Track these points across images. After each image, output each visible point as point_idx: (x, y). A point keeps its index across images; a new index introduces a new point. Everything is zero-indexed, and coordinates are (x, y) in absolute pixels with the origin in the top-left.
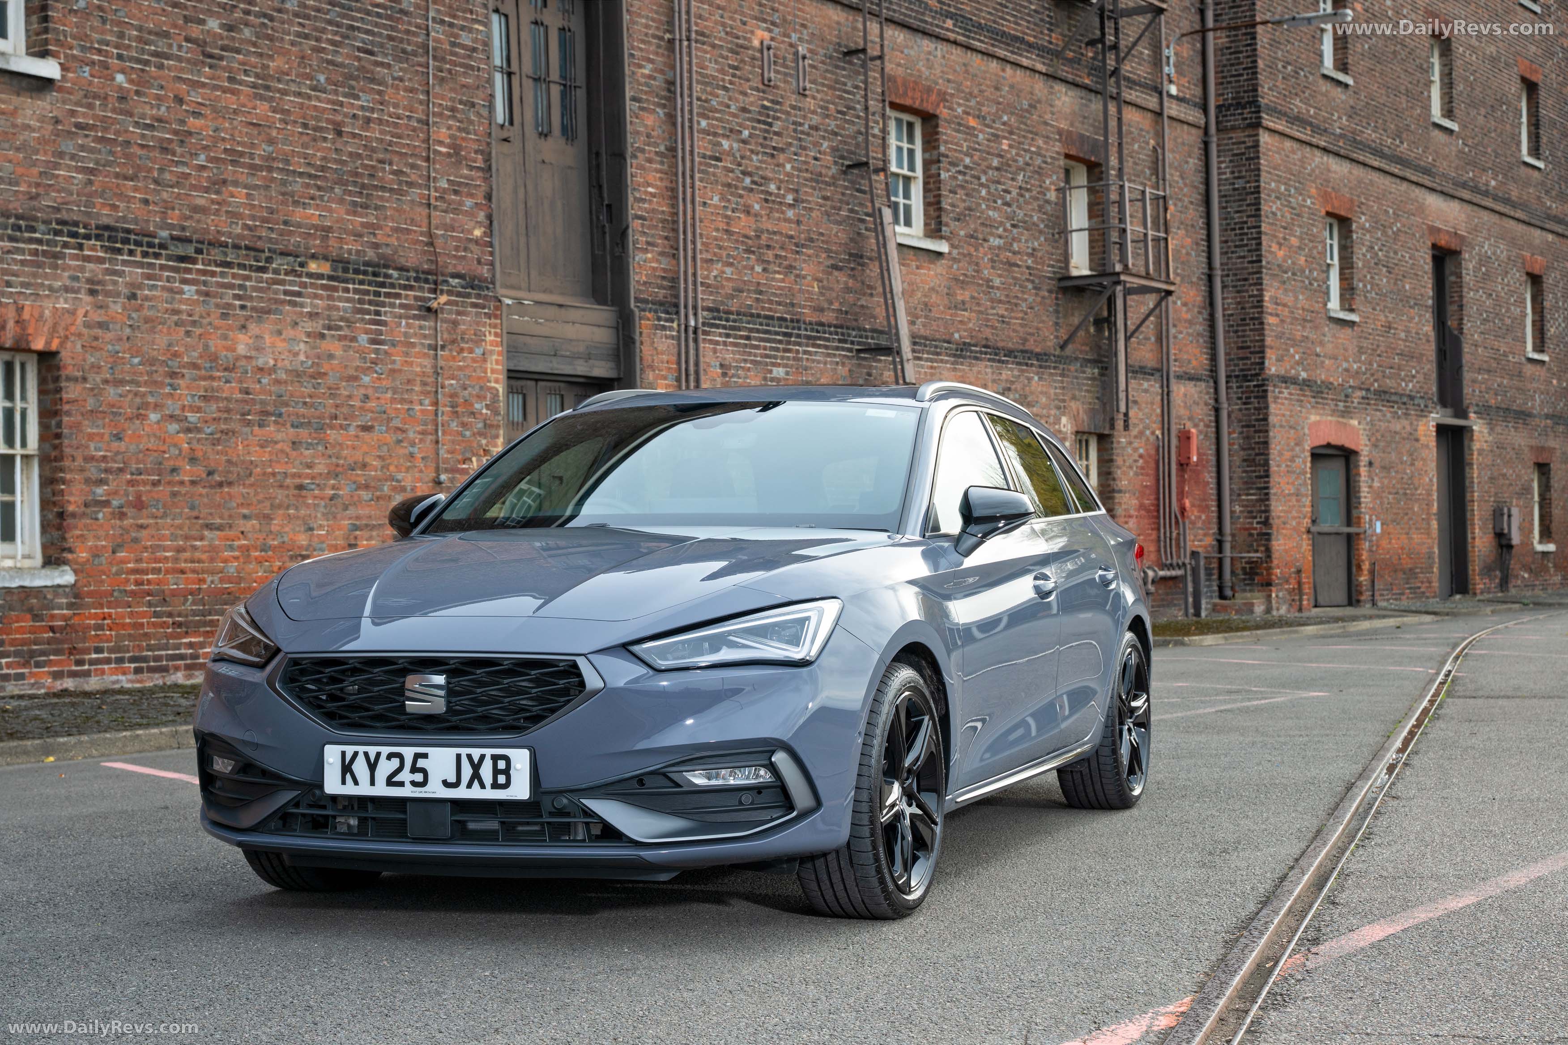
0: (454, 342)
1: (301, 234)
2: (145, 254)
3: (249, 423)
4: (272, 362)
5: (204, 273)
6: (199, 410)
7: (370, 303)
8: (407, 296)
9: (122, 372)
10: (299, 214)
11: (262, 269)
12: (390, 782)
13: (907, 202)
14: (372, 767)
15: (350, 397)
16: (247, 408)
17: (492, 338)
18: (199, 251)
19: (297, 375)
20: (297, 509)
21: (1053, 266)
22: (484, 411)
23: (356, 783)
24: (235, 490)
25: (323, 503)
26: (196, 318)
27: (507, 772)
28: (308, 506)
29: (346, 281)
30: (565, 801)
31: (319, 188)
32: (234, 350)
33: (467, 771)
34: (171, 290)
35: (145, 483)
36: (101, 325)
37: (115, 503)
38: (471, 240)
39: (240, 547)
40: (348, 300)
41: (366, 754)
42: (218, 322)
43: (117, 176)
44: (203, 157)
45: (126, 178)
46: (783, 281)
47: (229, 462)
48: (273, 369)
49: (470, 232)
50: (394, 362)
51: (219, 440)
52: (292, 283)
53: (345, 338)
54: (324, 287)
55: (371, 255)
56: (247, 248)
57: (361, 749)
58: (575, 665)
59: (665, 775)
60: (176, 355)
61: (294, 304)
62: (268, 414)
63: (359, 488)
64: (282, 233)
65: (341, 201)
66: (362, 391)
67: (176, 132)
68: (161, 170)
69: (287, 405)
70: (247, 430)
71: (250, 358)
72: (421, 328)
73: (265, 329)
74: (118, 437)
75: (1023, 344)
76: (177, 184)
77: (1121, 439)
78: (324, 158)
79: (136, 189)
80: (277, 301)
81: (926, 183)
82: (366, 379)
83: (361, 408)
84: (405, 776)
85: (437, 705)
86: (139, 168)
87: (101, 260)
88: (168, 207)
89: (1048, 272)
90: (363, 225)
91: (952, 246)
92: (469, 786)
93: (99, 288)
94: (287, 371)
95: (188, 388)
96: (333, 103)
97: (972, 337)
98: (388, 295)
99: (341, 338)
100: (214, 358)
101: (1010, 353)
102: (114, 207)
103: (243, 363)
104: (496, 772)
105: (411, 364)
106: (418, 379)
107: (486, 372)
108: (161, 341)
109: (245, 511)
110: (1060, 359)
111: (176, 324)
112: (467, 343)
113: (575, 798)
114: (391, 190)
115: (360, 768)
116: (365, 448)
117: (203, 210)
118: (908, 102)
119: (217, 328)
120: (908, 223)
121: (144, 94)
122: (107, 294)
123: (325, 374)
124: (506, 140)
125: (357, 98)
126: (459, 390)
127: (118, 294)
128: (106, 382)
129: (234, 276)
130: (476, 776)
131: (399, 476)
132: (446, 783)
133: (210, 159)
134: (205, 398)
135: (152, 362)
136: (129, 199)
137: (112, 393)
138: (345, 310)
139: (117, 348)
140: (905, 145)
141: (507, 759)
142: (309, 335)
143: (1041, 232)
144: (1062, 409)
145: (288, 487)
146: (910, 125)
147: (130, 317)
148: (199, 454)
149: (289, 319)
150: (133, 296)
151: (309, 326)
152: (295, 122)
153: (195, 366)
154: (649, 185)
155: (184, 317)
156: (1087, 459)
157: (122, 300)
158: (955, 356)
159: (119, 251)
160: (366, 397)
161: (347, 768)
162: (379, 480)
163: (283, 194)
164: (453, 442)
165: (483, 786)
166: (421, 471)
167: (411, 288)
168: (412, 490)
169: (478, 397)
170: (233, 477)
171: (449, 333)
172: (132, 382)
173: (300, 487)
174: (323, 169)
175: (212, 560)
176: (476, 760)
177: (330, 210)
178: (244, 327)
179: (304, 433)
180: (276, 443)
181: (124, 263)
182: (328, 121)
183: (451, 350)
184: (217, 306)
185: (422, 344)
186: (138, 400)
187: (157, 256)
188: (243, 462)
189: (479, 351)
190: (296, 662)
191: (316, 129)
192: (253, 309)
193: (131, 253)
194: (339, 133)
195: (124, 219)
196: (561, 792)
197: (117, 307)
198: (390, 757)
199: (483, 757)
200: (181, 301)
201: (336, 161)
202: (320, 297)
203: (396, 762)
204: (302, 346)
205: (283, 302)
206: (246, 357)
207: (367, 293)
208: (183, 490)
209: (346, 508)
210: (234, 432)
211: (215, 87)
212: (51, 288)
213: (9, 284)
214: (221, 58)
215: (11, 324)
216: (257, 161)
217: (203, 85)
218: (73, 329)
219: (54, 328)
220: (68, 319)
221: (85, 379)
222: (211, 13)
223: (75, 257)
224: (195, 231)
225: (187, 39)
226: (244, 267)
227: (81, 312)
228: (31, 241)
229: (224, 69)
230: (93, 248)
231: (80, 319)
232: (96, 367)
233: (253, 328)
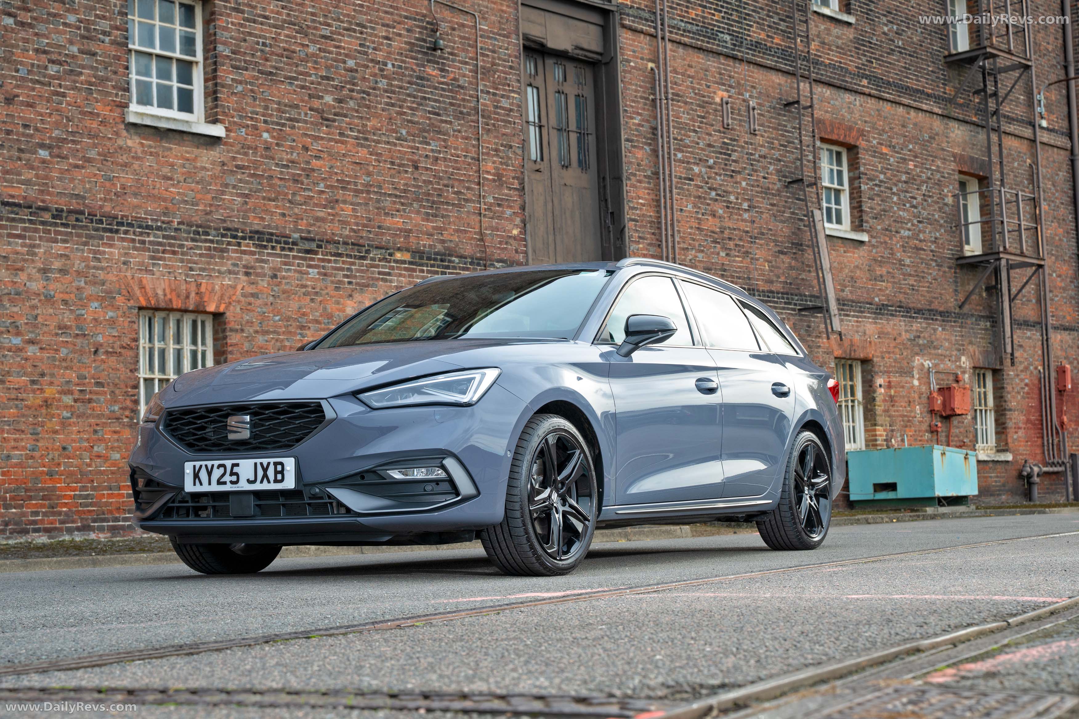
1: (390, 235)
2: (283, 249)
5: (323, 260)
9: (268, 325)
10: (388, 222)
11: (363, 258)
12: (219, 483)
13: (838, 207)
14: (210, 473)
18: (319, 246)
21: (951, 250)
23: (201, 484)
26: (317, 290)
27: (282, 472)
29: (422, 265)
30: (317, 490)
31: (403, 204)
32: (344, 311)
33: (260, 473)
34: (300, 272)
36: (253, 295)
38: (510, 237)
40: (423, 278)
41: (206, 466)
42: (332, 293)
43: (264, 198)
44: (322, 185)
45: (270, 200)
46: (741, 262)
49: (510, 231)
52: (383, 267)
54: (406, 269)
55: (439, 247)
56: (353, 244)
57: (203, 463)
58: (320, 406)
59: (375, 472)
60: (304, 314)
61: (385, 280)
64: (377, 234)
65: (418, 212)
67: (303, 170)
68: (294, 194)
73: (366, 298)
75: (930, 305)
76: (305, 203)
77: (1010, 373)
78: (406, 185)
79: (277, 207)
80: (373, 279)
81: (851, 194)
84: (227, 478)
85: (246, 434)
86: (279, 193)
87: (253, 253)
88: (298, 218)
89: (947, 253)
90: (434, 228)
91: (872, 236)
92: (262, 482)
93: (252, 271)
96: (412, 148)
97: (889, 300)
100: (330, 316)
101: (919, 311)
102: (262, 219)
104: (276, 472)
108: (294, 305)
110: (958, 316)
111: (304, 294)
113: (323, 488)
114: (453, 205)
115: (203, 475)
117: (323, 220)
118: (834, 137)
119: (332, 297)
120: (839, 221)
121: (282, 145)
122: (257, 275)
124: (537, 171)
125: (428, 144)
127: (265, 275)
128: (257, 332)
129: (344, 262)
130: (265, 476)
132: (249, 481)
133: (327, 187)
135: (288, 319)
136: (272, 214)
137: (260, 339)
139: (264, 310)
140: (835, 168)
141: (282, 464)
143: (941, 226)
144: (962, 351)
146: (839, 154)
147: (272, 290)
149: (382, 291)
150: (275, 276)
152: (386, 161)
153: (317, 322)
154: (640, 198)
155: (310, 289)
156: (985, 387)
157: (267, 279)
158: (875, 313)
159: (265, 247)
161: (196, 476)
163: (378, 208)
165: (269, 482)
167: (468, 269)
172: (274, 332)
174: (405, 191)
176: (265, 466)
177: (410, 218)
178: (351, 296)
181: (269, 254)
182: (409, 160)
184: (332, 282)
186: (278, 344)
187: (291, 250)
190: (170, 414)
191: (399, 165)
192: (357, 284)
193: (273, 248)
194: (416, 168)
195: (269, 226)
196: (314, 485)
197: (263, 283)
198: (219, 466)
199: (269, 464)
200: (307, 279)
201: (414, 186)
202: (404, 276)
203: (222, 470)
205: (378, 279)
207: (437, 272)
211: (330, 140)
212: (219, 272)
213: (191, 269)
214: (334, 121)
215: (193, 295)
216: (359, 187)
217: (322, 138)
218: (234, 298)
219: (222, 296)
220: (231, 291)
221: (242, 330)
222: (327, 92)
223: (235, 251)
224: (317, 234)
225: (311, 109)
226: (351, 256)
227: (239, 287)
228: (206, 241)
229: (336, 128)
230: (247, 245)
231: (239, 291)
232: (250, 323)
233: (357, 296)
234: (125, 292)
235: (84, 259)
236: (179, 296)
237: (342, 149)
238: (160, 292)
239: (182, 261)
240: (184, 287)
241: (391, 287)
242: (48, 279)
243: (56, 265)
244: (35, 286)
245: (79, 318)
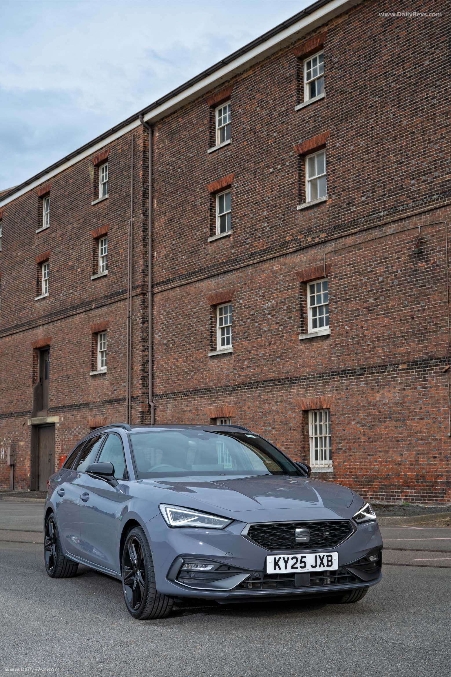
1: (400, 357)
2: (350, 376)
3: (381, 422)
4: (387, 401)
5: (366, 377)
6: (366, 419)
7: (422, 374)
8: (436, 369)
9: (346, 411)
10: (399, 350)
11: (384, 372)
15: (415, 409)
16: (380, 417)
18: (365, 371)
19: (396, 404)
20: (397, 448)
24: (377, 443)
25: (406, 446)
26: (364, 392)
29: (413, 369)
31: (406, 339)
32: (375, 399)
34: (357, 385)
35: (351, 443)
36: (339, 399)
37: (344, 449)
39: (379, 461)
40: (413, 375)
42: (371, 391)
43: (346, 355)
44: (369, 342)
45: (348, 355)
47: (375, 435)
48: (388, 403)
50: (432, 394)
51: (372, 428)
52: (393, 374)
53: (413, 388)
54: (404, 373)
55: (426, 357)
56: (382, 366)
60: (359, 404)
61: (394, 381)
62: (386, 418)
63: (419, 440)
64: (393, 358)
65: (414, 341)
66: (420, 406)
67: (361, 337)
68: (357, 350)
69: (392, 414)
70: (380, 424)
72: (442, 379)
73: (385, 391)
74: (344, 430)
76: (362, 352)
78: (408, 329)
79: (351, 357)
80: (388, 381)
82: (421, 402)
83: (419, 412)
86: (351, 351)
87: (339, 381)
88: (359, 359)
90: (423, 347)
94: (393, 403)
95: (363, 413)
96: (410, 309)
98: (429, 370)
99: (411, 389)
100: (369, 403)
102: (345, 364)
103: (378, 403)
105: (439, 393)
106: (442, 398)
108: (355, 400)
109: (380, 450)
111: (358, 395)
114: (434, 331)
116: (421, 426)
117: (369, 358)
119: (370, 393)
121: (353, 329)
122: (340, 390)
123: (406, 402)
125: (420, 303)
127: (343, 389)
128: (341, 415)
129: (375, 376)
131: (435, 435)
133: (371, 342)
134: (367, 416)
135: (352, 407)
136: (349, 361)
137: (343, 417)
138: (412, 379)
139: (343, 404)
142: (399, 390)
145: (394, 441)
147: (347, 395)
148: (366, 433)
149: (393, 386)
150: (347, 389)
151: (400, 387)
152: (398, 320)
153: (364, 406)
155: (361, 392)
157: (344, 391)
159: (343, 377)
160: (421, 408)
162: (427, 437)
163: (394, 345)
166: (444, 432)
167: (438, 365)
168: (440, 439)
170: (376, 439)
172: (348, 414)
173: (398, 441)
174: (407, 333)
175: (370, 465)
177: (410, 345)
178: (378, 391)
179: (398, 423)
180: (390, 427)
181: (345, 380)
182: (409, 316)
184: (370, 387)
185: (443, 385)
186: (349, 418)
187: (353, 376)
188: (379, 434)
191: (405, 320)
192: (381, 385)
193: (347, 376)
194: (413, 318)
195: (348, 367)
200: (360, 388)
201: (412, 328)
202: (403, 377)
204: (397, 394)
205: (391, 381)
206: (380, 401)
207: (421, 371)
208: (362, 444)
209: (414, 447)
210: (376, 425)
211: (372, 319)
212: (327, 391)
213: (318, 392)
214: (374, 309)
215: (318, 403)
216: (385, 337)
217: (369, 320)
218: (332, 401)
219: (328, 402)
220: (331, 399)
221: (335, 415)
222: (370, 297)
223: (332, 381)
224: (367, 365)
225: (364, 308)
226: (378, 373)
227: (334, 396)
228: (323, 380)
229: (375, 313)
230: (337, 378)
231: (334, 398)
232: (338, 411)
233: (381, 391)
234: (298, 406)
235: (287, 396)
236: (314, 404)
237: (377, 322)
238: (308, 404)
239: (315, 390)
240: (316, 400)
241: (397, 383)
242: (277, 405)
243: (279, 399)
244: (274, 408)
245: (286, 418)
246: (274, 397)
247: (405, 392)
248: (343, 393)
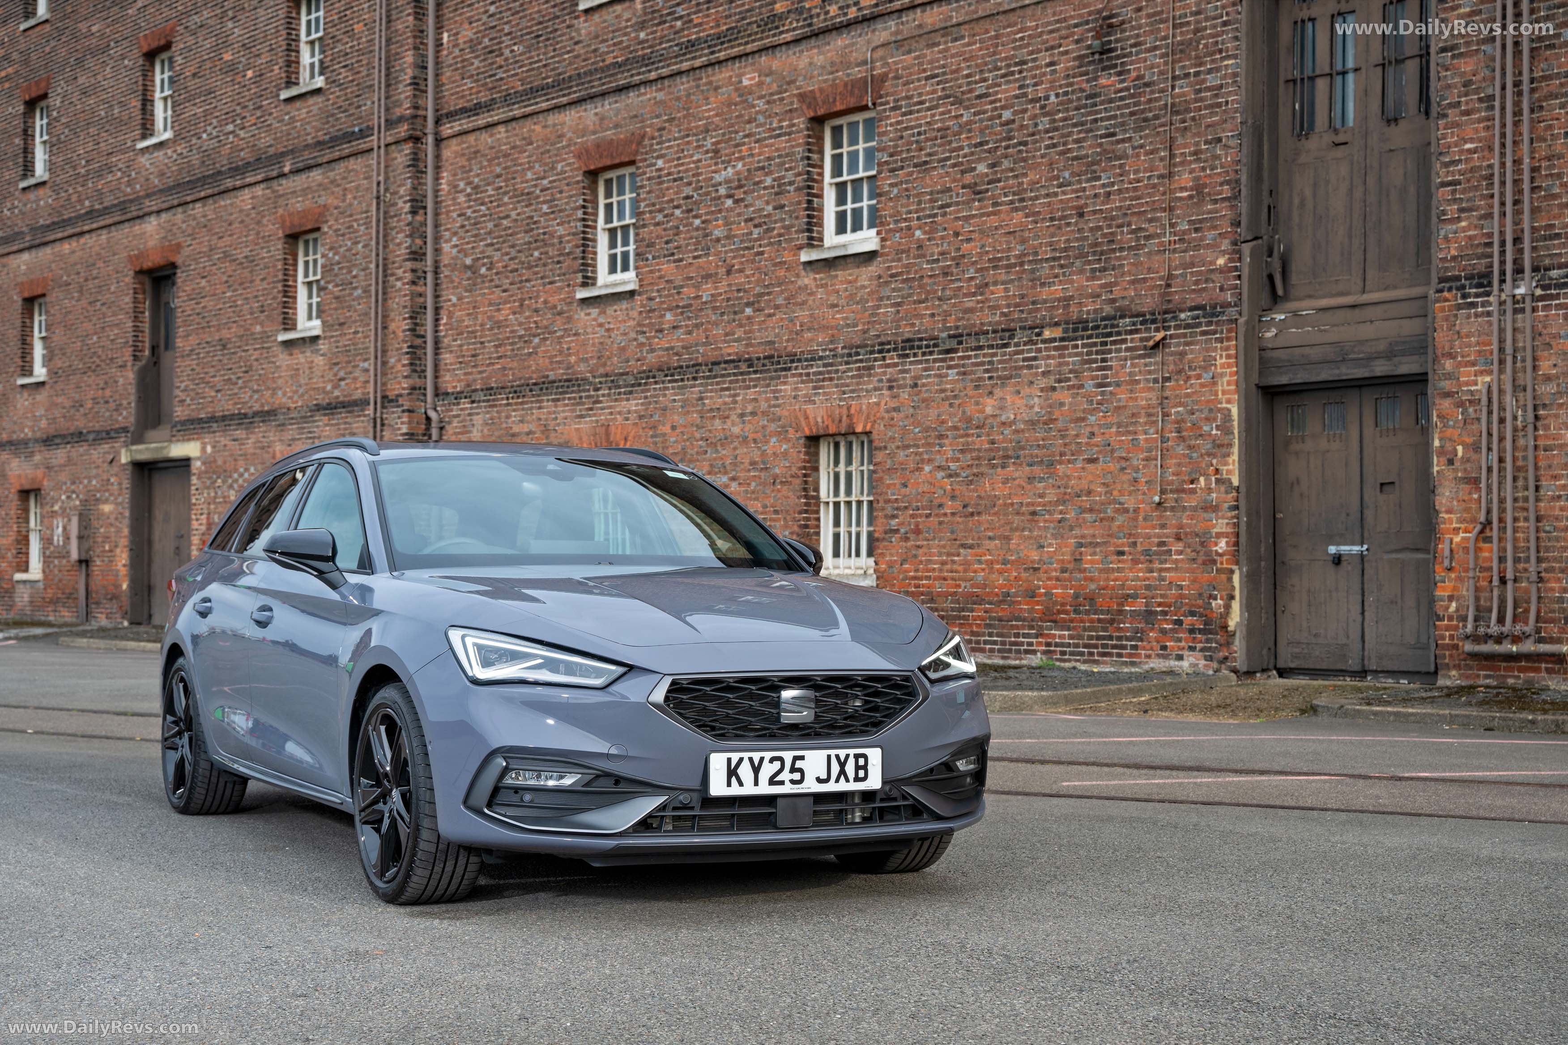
0: (1180, 372)
1: (1046, 309)
2: (924, 354)
3: (994, 466)
4: (1012, 417)
5: (962, 358)
6: (958, 460)
7: (1097, 353)
8: (1132, 340)
9: (910, 439)
10: (1044, 293)
11: (1005, 346)
15: (1077, 436)
16: (993, 454)
17: (1224, 360)
18: (960, 343)
19: (1032, 423)
20: (1030, 531)
22: (1214, 432)
24: (984, 517)
25: (1051, 525)
26: (956, 393)
28: (1040, 528)
29: (1076, 339)
32: (983, 412)
34: (939, 376)
35: (921, 516)
36: (894, 409)
37: (902, 531)
38: (1212, 271)
39: (987, 561)
40: (1076, 355)
42: (969, 393)
43: (915, 302)
44: (972, 270)
45: (920, 302)
47: (979, 497)
48: (1013, 422)
49: (1213, 263)
50: (1120, 400)
51: (971, 481)
52: (1029, 351)
53: (1073, 387)
54: (1056, 348)
55: (1108, 310)
56: (1003, 330)
60: (943, 422)
61: (1030, 367)
62: (1008, 457)
63: (1083, 511)
64: (1030, 312)
65: (1081, 272)
66: (1089, 429)
67: (953, 259)
68: (943, 289)
69: (1022, 448)
70: (991, 471)
71: (996, 416)
72: (1146, 365)
73: (1007, 393)
74: (905, 485)
76: (955, 296)
78: (1068, 241)
79: (927, 308)
80: (1016, 368)
82: (1092, 419)
83: (1087, 444)
86: (928, 293)
87: (895, 365)
88: (947, 314)
90: (1102, 286)
93: (895, 384)
94: (1026, 422)
95: (951, 445)
96: (1077, 191)
98: (1114, 343)
99: (1069, 388)
100: (969, 420)
102: (913, 325)
103: (990, 420)
105: (1136, 399)
106: (1143, 411)
107: (1216, 395)
108: (933, 413)
109: (990, 534)
111: (942, 400)
112: (1195, 370)
114: (1130, 248)
116: (1090, 477)
117: (971, 310)
119: (971, 398)
121: (934, 239)
122: (899, 387)
123: (1056, 420)
125: (1099, 178)
126: (1186, 416)
127: (905, 386)
128: (898, 447)
129: (984, 356)
131: (1122, 499)
133: (977, 271)
134: (962, 451)
135: (926, 430)
136: (922, 316)
137: (902, 453)
138: (1074, 363)
139: (905, 423)
142: (1042, 390)
145: (1023, 514)
147: (913, 401)
148: (957, 493)
149: (1026, 380)
150: (916, 385)
151: (1043, 382)
152: (1044, 219)
153: (955, 428)
155: (949, 393)
157: (908, 389)
159: (907, 356)
160: (1093, 434)
162: (1103, 504)
163: (1032, 281)
164: (1179, 465)
166: (1144, 494)
167: (1137, 331)
168: (1135, 511)
169: (1207, 419)
170: (981, 509)
171: (1175, 364)
172: (915, 445)
173: (1034, 513)
174: (1066, 250)
175: (965, 571)
177: (1072, 282)
178: (991, 393)
179: (1036, 470)
180: (1014, 479)
181: (911, 363)
182: (1072, 208)
183: (1177, 380)
184: (972, 381)
185: (1147, 380)
186: (918, 458)
187: (931, 353)
188: (989, 496)
189: (1206, 377)
191: (1060, 219)
192: (999, 378)
193: (915, 355)
194: (1081, 215)
195: (919, 332)
200: (946, 383)
201: (1077, 240)
202: (1052, 358)
204: (1036, 400)
205: (1022, 367)
206: (993, 416)
207: (1095, 344)
208: (946, 520)
209: (1071, 528)
210: (982, 474)
211: (983, 215)
212: (867, 391)
213: (844, 393)
214: (987, 190)
215: (844, 418)
216: (1013, 261)
217: (974, 216)
218: (878, 415)
219: (868, 417)
220: (876, 408)
221: (885, 448)
222: (979, 160)
223: (881, 366)
224: (965, 327)
225: (963, 187)
226: (991, 347)
227: (883, 403)
228: (857, 361)
229: (989, 199)
230: (892, 358)
231: (882, 407)
232: (892, 439)
233: (998, 393)
234: (794, 425)
235: (767, 400)
236: (833, 421)
237: (993, 221)
238: (819, 420)
239: (837, 386)
240: (837, 412)
241: (1036, 374)
242: (744, 422)
243: (749, 409)
244: (736, 430)
245: (764, 453)
246: (736, 402)
247: (1056, 395)
248: (904, 395)
